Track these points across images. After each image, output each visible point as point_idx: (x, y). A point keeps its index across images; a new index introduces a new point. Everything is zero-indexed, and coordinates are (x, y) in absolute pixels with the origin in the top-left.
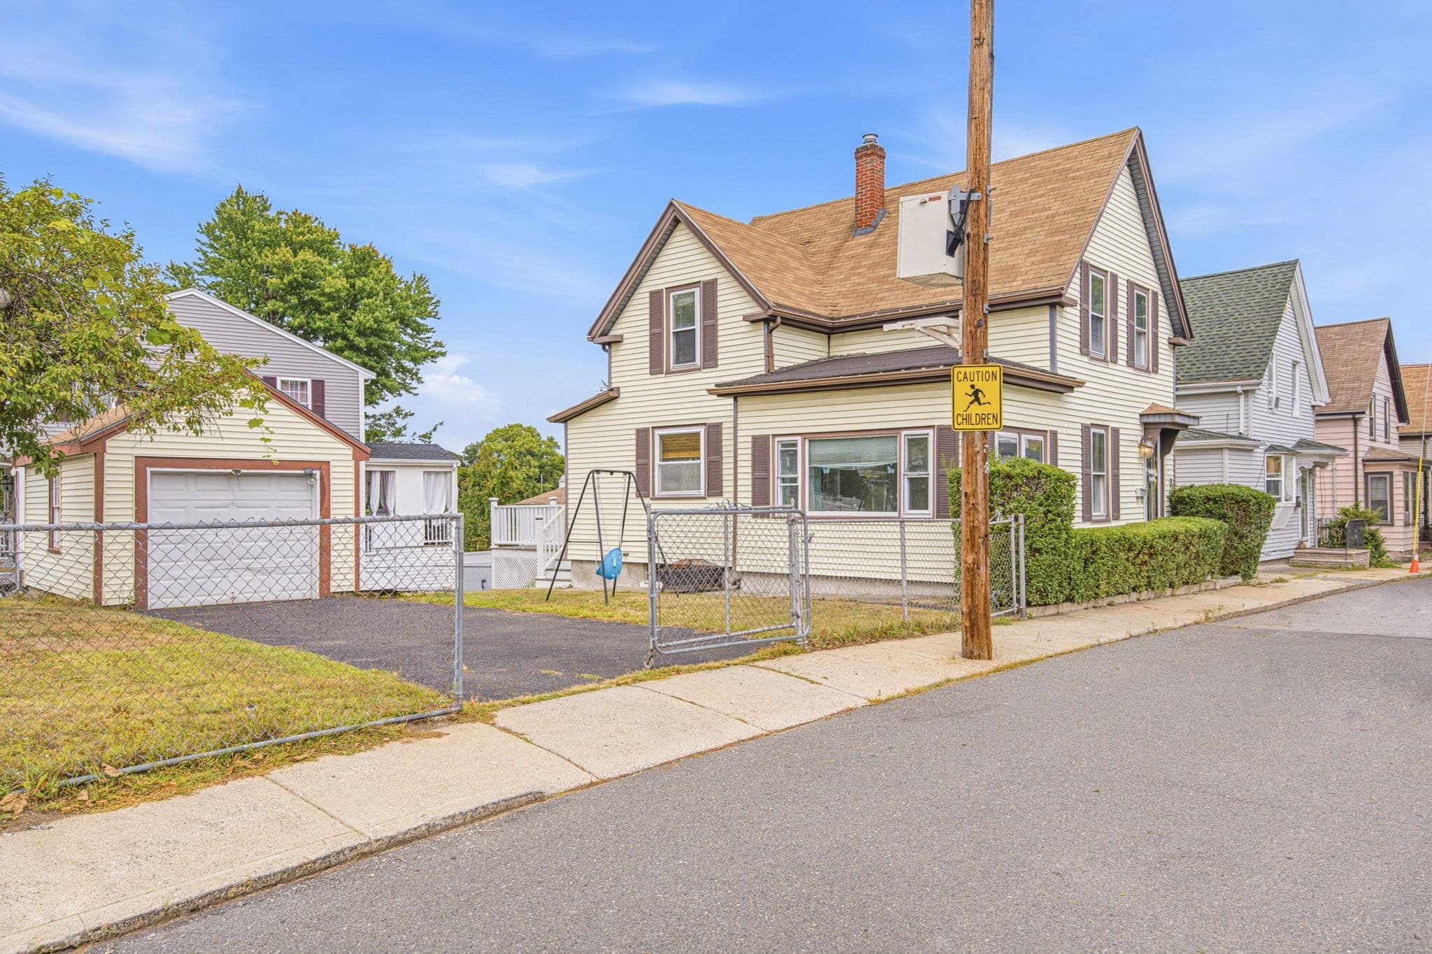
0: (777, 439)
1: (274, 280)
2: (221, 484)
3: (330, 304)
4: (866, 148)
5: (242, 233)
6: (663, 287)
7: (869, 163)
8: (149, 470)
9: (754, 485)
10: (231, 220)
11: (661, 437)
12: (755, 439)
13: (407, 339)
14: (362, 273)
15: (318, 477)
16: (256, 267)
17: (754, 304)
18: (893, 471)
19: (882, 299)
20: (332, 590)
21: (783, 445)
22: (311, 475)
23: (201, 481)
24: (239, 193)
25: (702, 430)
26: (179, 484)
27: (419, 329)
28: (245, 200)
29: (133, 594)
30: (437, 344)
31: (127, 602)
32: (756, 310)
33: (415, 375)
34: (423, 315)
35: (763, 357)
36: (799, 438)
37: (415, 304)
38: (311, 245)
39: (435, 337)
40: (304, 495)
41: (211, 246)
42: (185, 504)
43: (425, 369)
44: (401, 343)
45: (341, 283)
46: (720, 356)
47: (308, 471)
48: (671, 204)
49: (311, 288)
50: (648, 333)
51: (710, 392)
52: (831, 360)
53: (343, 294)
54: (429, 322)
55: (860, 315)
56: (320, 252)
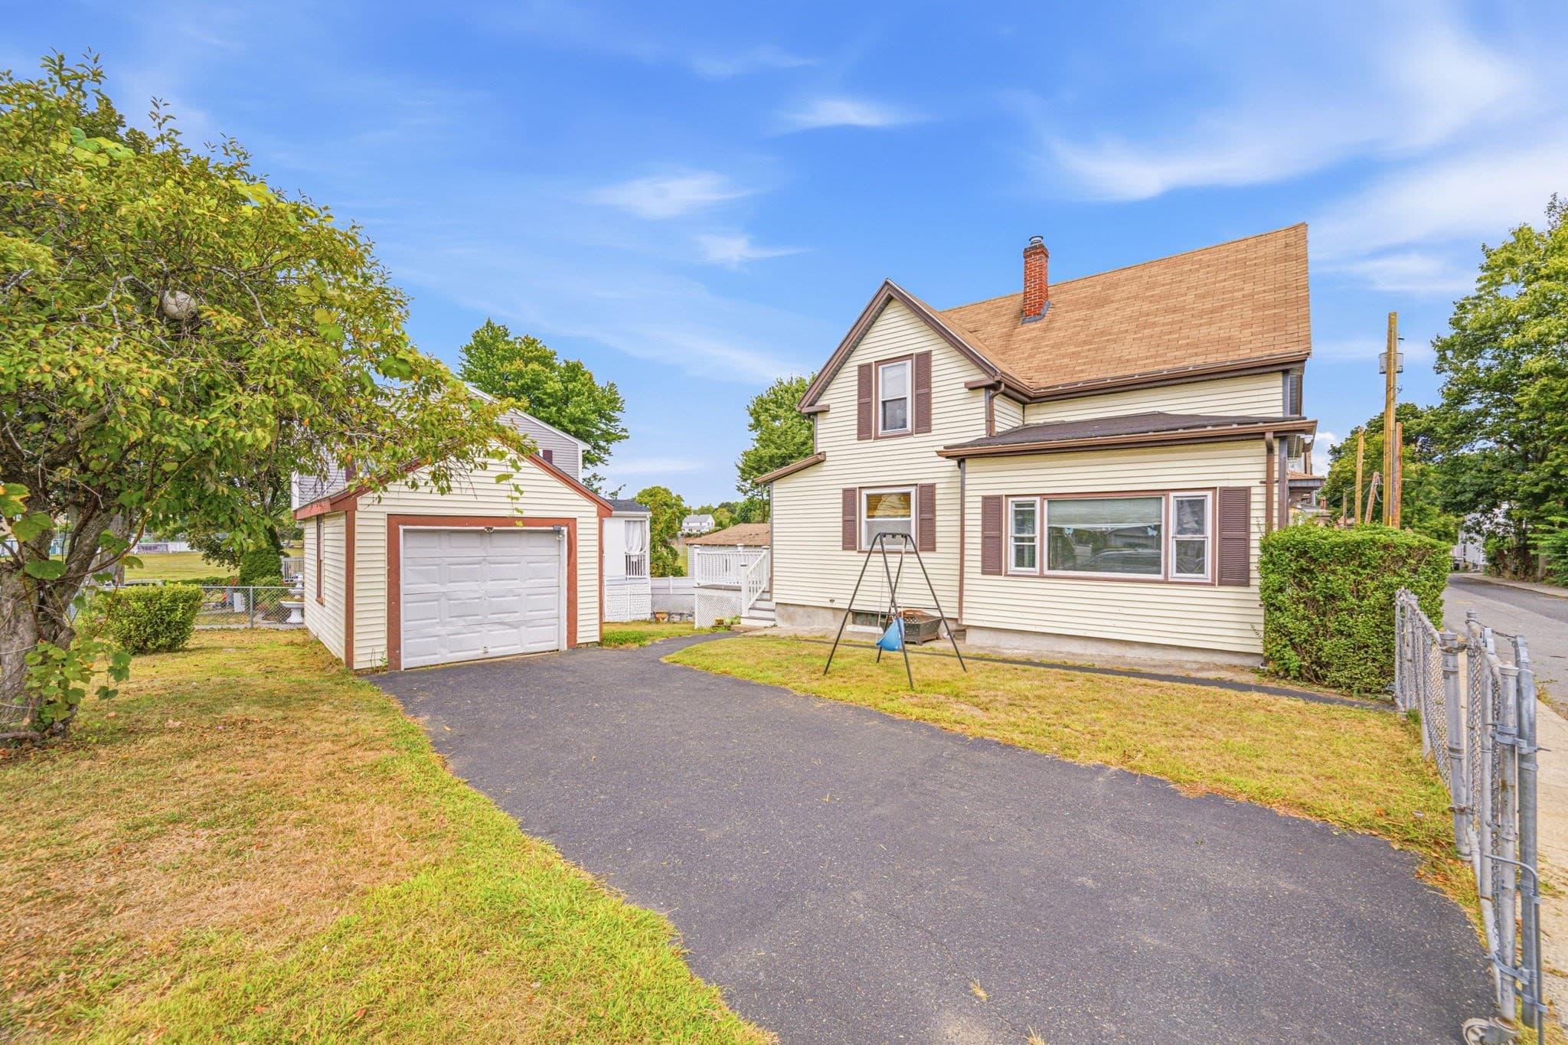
0: (1010, 499)
1: (512, 383)
2: (475, 541)
3: (550, 400)
4: (1035, 248)
5: (489, 351)
6: (873, 360)
7: (1036, 260)
8: (401, 528)
9: (984, 544)
10: (483, 343)
11: (869, 496)
12: (985, 499)
13: (603, 426)
14: (574, 379)
15: (565, 533)
16: (499, 374)
17: (979, 371)
18: (1155, 533)
19: (1082, 371)
20: (579, 641)
21: (1017, 506)
22: (558, 532)
23: (455, 538)
24: (489, 323)
25: (912, 490)
26: (433, 541)
27: (610, 419)
28: (493, 328)
29: (385, 656)
30: (623, 430)
31: (379, 664)
32: (979, 377)
33: (606, 451)
34: (613, 409)
35: (984, 421)
36: (1038, 499)
37: (610, 402)
38: (537, 359)
39: (621, 425)
40: (554, 551)
41: (469, 361)
42: (438, 561)
43: (613, 447)
44: (598, 429)
45: (559, 386)
46: (933, 422)
47: (557, 528)
48: (887, 283)
49: (538, 389)
50: (856, 402)
51: (939, 453)
52: (1026, 429)
53: (559, 394)
54: (617, 414)
55: (1063, 386)
56: (544, 364)
